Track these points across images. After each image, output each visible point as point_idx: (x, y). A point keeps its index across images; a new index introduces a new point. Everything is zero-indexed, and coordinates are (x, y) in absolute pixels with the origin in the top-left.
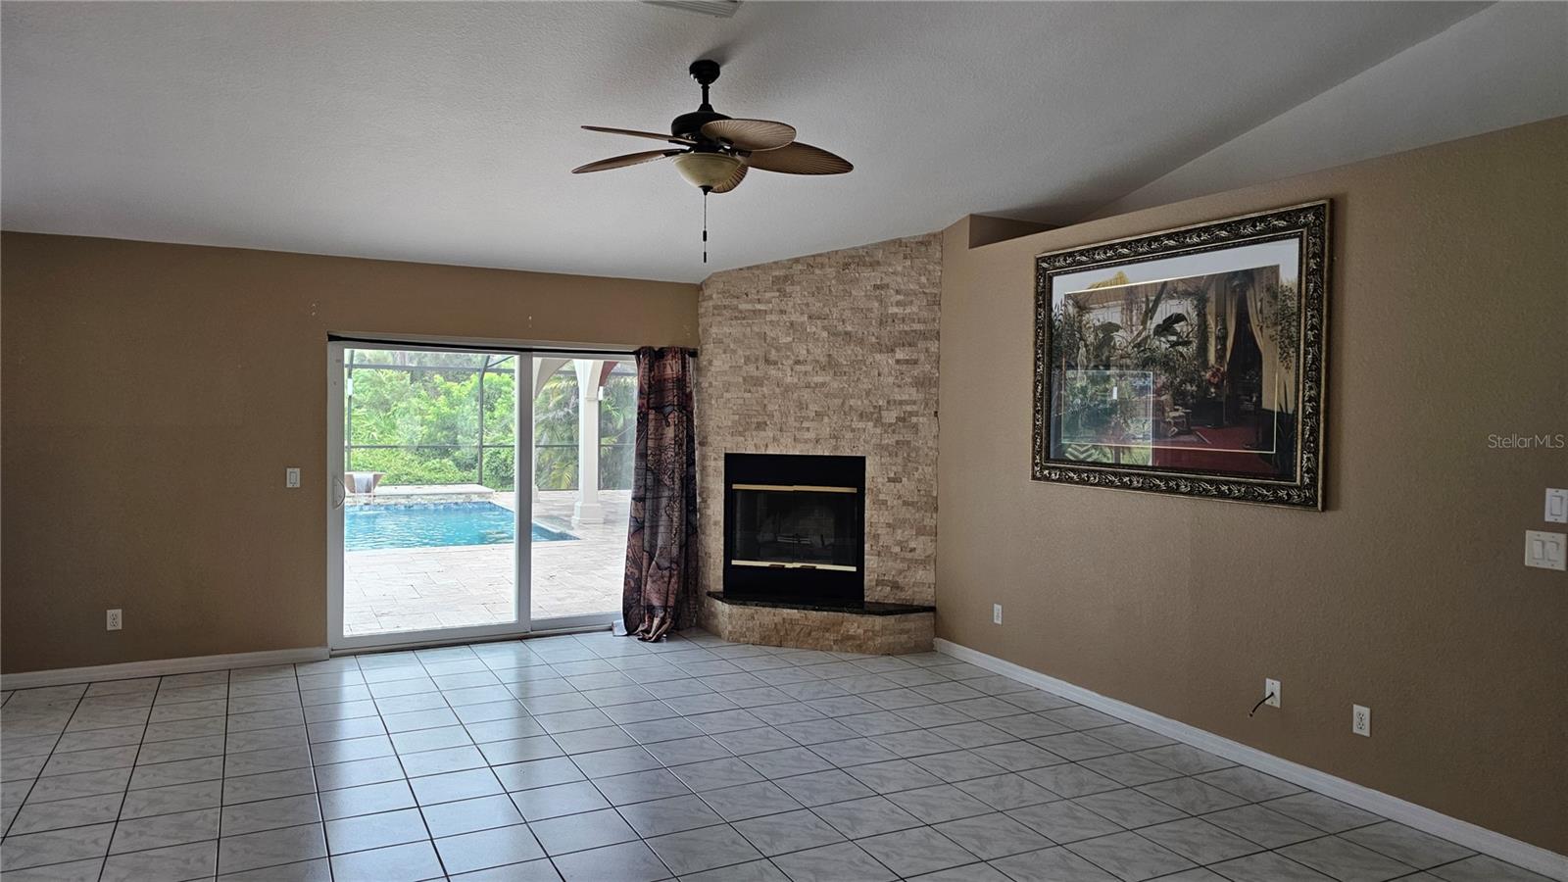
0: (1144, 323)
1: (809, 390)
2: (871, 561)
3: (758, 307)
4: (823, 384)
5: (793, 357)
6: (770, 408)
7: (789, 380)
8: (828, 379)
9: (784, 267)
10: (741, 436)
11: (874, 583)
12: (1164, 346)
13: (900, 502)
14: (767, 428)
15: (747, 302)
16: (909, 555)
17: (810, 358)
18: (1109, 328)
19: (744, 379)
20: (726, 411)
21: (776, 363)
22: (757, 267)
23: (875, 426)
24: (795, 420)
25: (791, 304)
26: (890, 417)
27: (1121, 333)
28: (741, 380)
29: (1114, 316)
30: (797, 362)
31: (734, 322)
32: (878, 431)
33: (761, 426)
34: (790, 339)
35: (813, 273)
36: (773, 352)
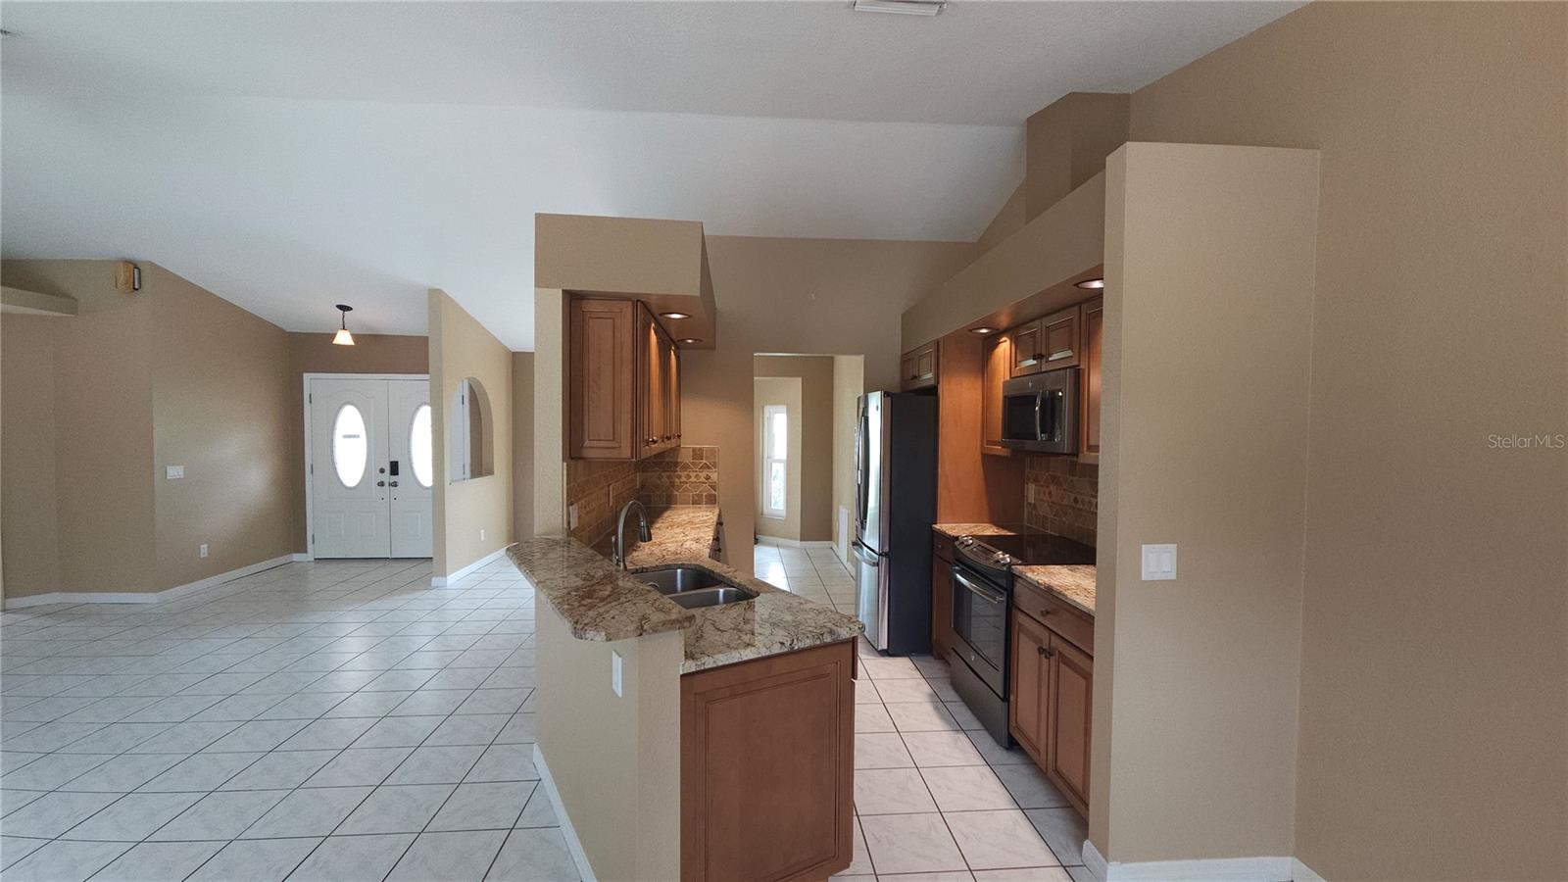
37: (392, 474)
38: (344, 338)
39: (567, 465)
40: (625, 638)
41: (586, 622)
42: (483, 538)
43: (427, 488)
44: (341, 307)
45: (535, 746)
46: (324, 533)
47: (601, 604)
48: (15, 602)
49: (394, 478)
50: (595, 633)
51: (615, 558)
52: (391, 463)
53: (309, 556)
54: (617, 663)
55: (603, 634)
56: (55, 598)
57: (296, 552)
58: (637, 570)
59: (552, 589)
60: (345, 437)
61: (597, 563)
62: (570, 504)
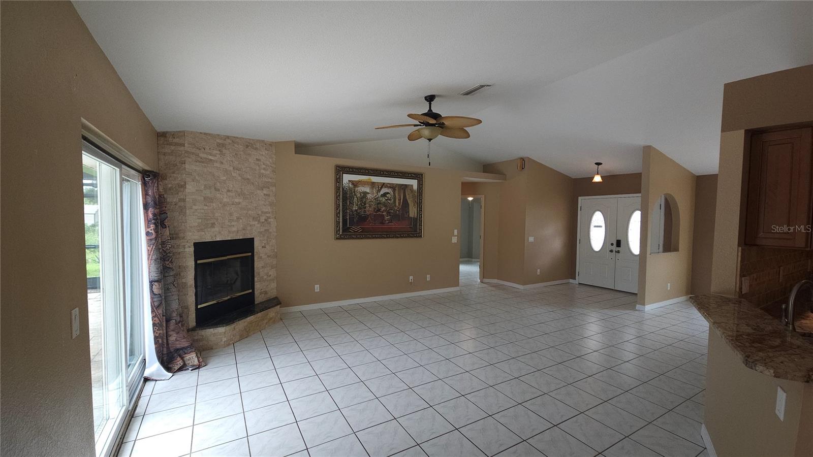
0: (377, 193)
1: (234, 206)
2: (257, 286)
3: (210, 157)
4: (239, 203)
5: (226, 188)
6: (217, 215)
7: (225, 200)
8: (241, 200)
9: (221, 139)
10: (202, 231)
11: (259, 294)
12: (383, 200)
13: (266, 256)
14: (215, 226)
15: (203, 153)
16: (269, 278)
17: (234, 189)
18: (365, 193)
19: (204, 198)
20: (194, 217)
21: (219, 190)
22: (210, 134)
23: (258, 224)
24: (229, 222)
25: (225, 160)
26: (263, 219)
27: (370, 195)
28: (202, 198)
29: (367, 190)
30: (229, 191)
31: (198, 164)
32: (259, 225)
33: (213, 225)
34: (225, 178)
35: (234, 146)
36: (218, 184)
37: (617, 246)
38: (597, 179)
39: (742, 249)
40: (792, 379)
41: (757, 358)
42: (669, 289)
43: (636, 255)
44: (596, 164)
45: (703, 425)
46: (584, 273)
47: (770, 350)
48: (486, 280)
49: (618, 249)
50: (765, 368)
51: (784, 320)
52: (617, 241)
53: (576, 282)
54: (781, 396)
55: (772, 371)
56: (495, 281)
57: (571, 278)
58: (805, 334)
59: (725, 329)
60: (595, 226)
61: (766, 321)
62: (742, 275)
